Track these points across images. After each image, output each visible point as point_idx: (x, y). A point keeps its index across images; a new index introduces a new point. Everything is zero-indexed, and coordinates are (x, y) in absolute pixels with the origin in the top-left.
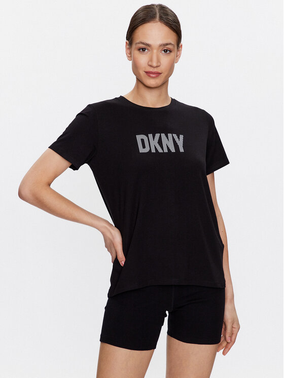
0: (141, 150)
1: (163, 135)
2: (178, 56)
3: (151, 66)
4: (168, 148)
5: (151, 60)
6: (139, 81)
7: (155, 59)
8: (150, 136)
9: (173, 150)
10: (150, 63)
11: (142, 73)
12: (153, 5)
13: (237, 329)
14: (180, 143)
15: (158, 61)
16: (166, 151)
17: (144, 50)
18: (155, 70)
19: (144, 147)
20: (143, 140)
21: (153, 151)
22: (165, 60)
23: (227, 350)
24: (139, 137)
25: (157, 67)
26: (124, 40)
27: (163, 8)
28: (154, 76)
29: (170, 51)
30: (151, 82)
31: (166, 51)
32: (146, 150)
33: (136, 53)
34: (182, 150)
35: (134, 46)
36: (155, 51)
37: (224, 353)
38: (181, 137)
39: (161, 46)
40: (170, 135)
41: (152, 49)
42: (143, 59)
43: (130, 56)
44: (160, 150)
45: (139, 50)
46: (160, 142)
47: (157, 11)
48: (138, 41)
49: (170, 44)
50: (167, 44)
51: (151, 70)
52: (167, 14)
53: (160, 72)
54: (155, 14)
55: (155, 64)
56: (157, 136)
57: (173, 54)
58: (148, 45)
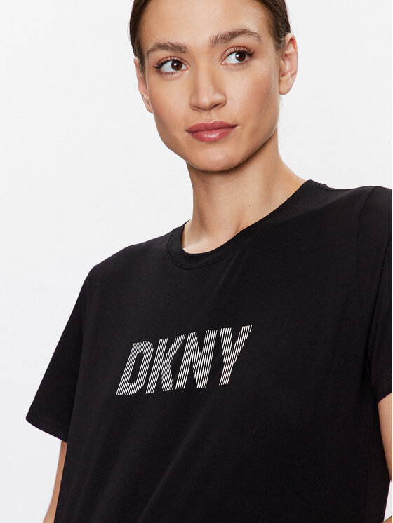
0: (123, 387)
2: (283, 74)
3: (197, 108)
4: (191, 374)
5: (195, 91)
7: (205, 85)
8: (163, 344)
9: (202, 382)
10: (194, 101)
11: (182, 136)
14: (231, 356)
15: (218, 89)
16: (182, 384)
18: (214, 117)
19: (134, 378)
21: (151, 387)
22: (238, 84)
24: (136, 349)
28: (214, 135)
30: (216, 155)
32: (135, 387)
33: (153, 78)
36: (203, 64)
39: (214, 42)
41: (193, 58)
42: (175, 91)
44: (167, 386)
48: (152, 44)
49: (243, 33)
50: (234, 35)
53: (229, 121)
55: (205, 100)
56: (178, 342)
57: (261, 66)
58: (179, 48)
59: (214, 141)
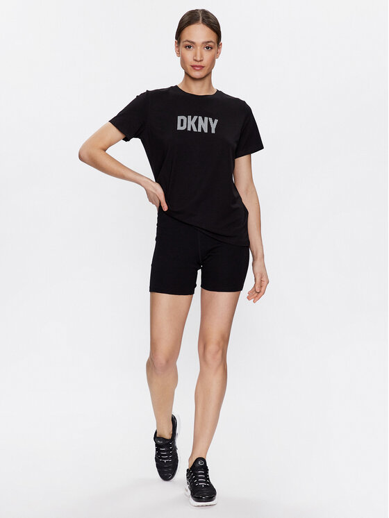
0: (179, 128)
1: (200, 118)
2: (218, 53)
3: (196, 60)
4: (202, 129)
5: (196, 55)
6: (187, 74)
7: (199, 54)
8: (190, 117)
9: (206, 131)
10: (195, 58)
11: (189, 67)
12: (197, 10)
13: (266, 283)
14: (214, 126)
15: (202, 56)
16: (200, 130)
17: (189, 47)
18: (199, 64)
19: (182, 125)
20: (182, 120)
21: (189, 129)
22: (207, 55)
23: (257, 298)
24: (180, 118)
25: (200, 61)
26: (174, 40)
27: (205, 12)
28: (198, 68)
29: (212, 48)
30: (196, 74)
31: (208, 48)
32: (183, 128)
33: (183, 50)
34: (213, 131)
35: (181, 44)
36: (199, 48)
37: (254, 302)
38: (216, 121)
39: (203, 43)
40: (206, 118)
41: (196, 46)
42: (189, 55)
43: (179, 53)
44: (195, 130)
45: (186, 47)
46: (196, 123)
47: (200, 15)
48: (184, 40)
49: (211, 42)
50: (209, 42)
51: (196, 64)
52: (209, 18)
53: (203, 65)
54: (199, 17)
55: (199, 59)
56: (195, 118)
57: (214, 51)
58: (193, 43)
59: (198, 70)
